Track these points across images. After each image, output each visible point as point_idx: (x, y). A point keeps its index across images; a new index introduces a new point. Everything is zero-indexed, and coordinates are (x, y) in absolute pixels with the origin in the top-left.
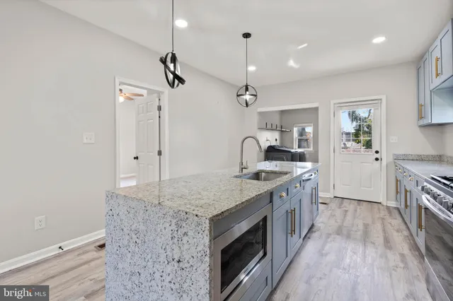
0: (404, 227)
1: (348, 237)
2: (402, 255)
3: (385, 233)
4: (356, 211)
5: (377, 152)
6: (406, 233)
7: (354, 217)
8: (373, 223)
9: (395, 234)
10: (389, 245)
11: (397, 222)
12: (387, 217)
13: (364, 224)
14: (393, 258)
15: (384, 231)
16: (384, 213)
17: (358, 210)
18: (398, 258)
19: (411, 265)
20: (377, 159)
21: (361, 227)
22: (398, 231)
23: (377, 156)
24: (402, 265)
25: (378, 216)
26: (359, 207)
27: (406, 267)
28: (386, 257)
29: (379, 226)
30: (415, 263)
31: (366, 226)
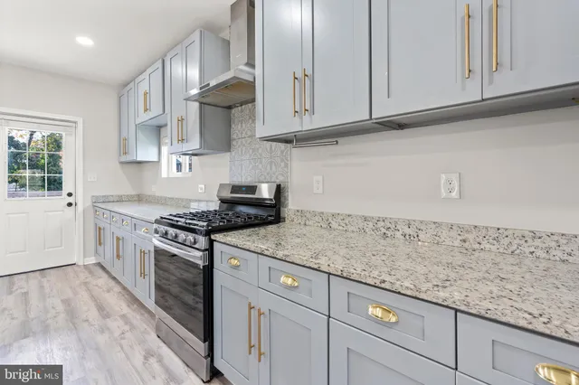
0: (112, 283)
1: (46, 330)
2: (123, 317)
3: (96, 301)
4: (42, 287)
5: (70, 195)
6: (117, 289)
7: (43, 297)
8: (76, 293)
9: (107, 295)
10: (105, 312)
11: (103, 280)
12: (90, 279)
13: (62, 301)
14: (116, 325)
15: (93, 297)
16: (83, 276)
17: (46, 284)
18: (121, 323)
19: (135, 322)
20: (70, 205)
21: (60, 307)
22: (108, 291)
23: (71, 200)
24: (127, 328)
25: (78, 282)
26: (44, 280)
27: (133, 327)
28: (108, 329)
29: (84, 295)
30: (138, 317)
31: (66, 302)
